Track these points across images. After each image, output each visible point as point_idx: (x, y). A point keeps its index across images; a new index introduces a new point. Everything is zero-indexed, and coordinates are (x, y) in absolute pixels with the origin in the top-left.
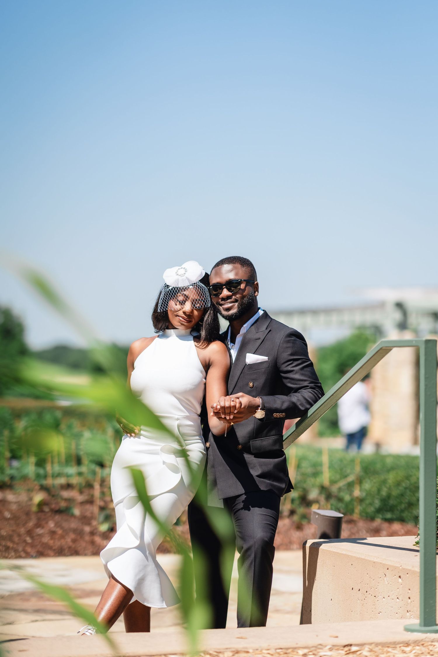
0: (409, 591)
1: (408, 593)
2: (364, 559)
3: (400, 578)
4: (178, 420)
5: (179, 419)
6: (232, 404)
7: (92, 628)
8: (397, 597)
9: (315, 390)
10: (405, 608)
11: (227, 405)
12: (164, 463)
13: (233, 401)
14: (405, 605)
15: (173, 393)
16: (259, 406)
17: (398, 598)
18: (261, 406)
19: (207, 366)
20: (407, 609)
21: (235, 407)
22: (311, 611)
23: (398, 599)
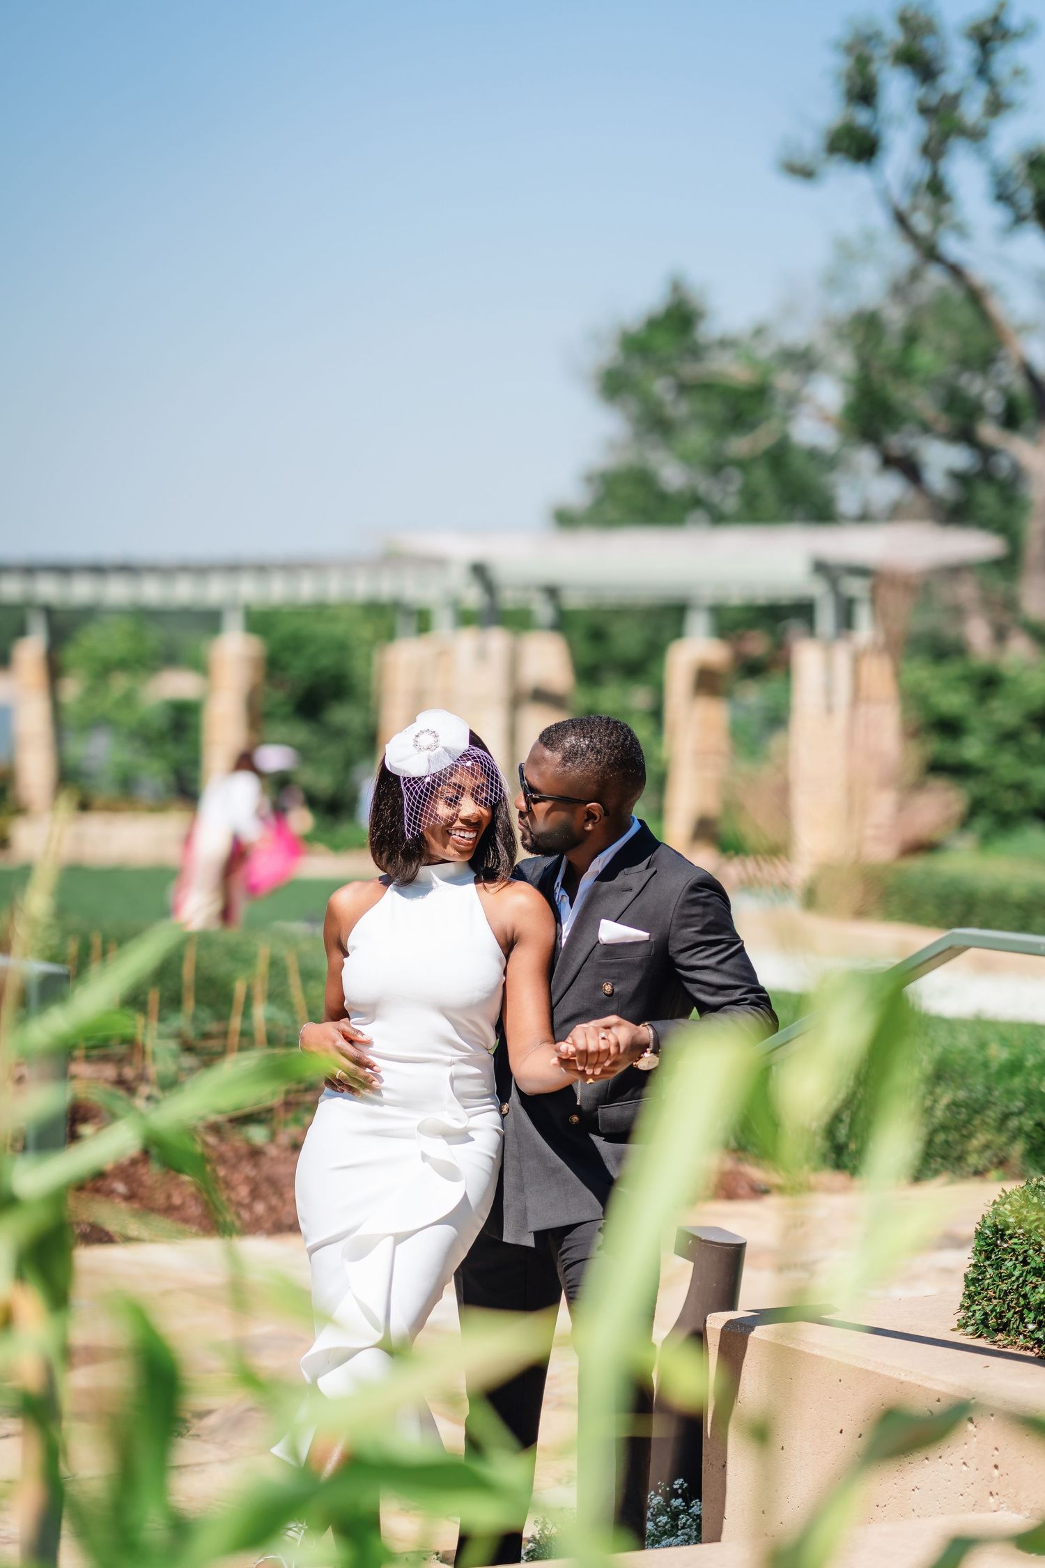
0: (996, 1453)
1: (993, 1456)
2: (873, 1373)
3: (973, 1423)
4: (451, 1066)
5: (453, 1064)
6: (603, 1045)
7: (294, 1527)
8: (962, 1461)
9: (761, 1008)
10: (985, 1488)
11: (592, 1047)
12: (424, 1157)
13: (603, 1038)
14: (983, 1479)
15: (444, 1011)
16: (648, 1046)
17: (964, 1463)
18: (651, 1045)
19: (508, 945)
20: (990, 1490)
21: (608, 1051)
22: (724, 1466)
23: (964, 1466)
